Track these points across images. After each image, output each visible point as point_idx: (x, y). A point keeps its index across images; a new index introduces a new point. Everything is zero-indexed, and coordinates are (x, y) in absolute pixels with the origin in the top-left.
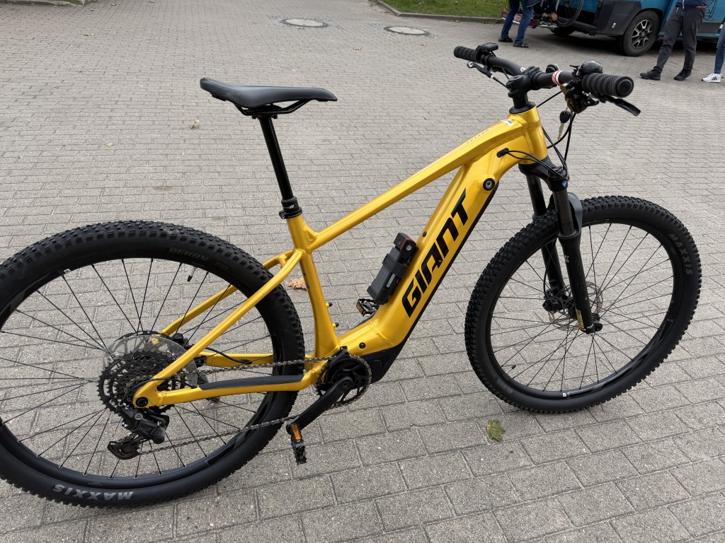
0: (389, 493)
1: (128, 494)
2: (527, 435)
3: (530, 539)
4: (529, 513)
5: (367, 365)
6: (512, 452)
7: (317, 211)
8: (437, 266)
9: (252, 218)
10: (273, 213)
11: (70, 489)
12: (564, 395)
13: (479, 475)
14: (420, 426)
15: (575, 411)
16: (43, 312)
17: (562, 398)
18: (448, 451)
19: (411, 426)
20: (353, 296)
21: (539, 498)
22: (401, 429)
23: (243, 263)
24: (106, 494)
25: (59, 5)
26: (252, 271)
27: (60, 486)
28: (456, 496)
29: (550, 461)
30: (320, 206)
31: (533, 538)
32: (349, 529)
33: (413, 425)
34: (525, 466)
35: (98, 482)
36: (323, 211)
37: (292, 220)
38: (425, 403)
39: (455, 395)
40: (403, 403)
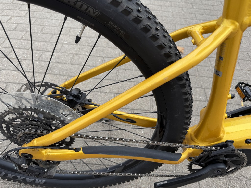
7: (191, 7)
9: (154, 6)
10: (165, 5)
14: (247, 178)
16: (38, 42)
19: (240, 176)
20: (207, 65)
23: (147, 29)
26: (156, 44)
30: (193, 4)
33: (242, 176)
36: (194, 7)
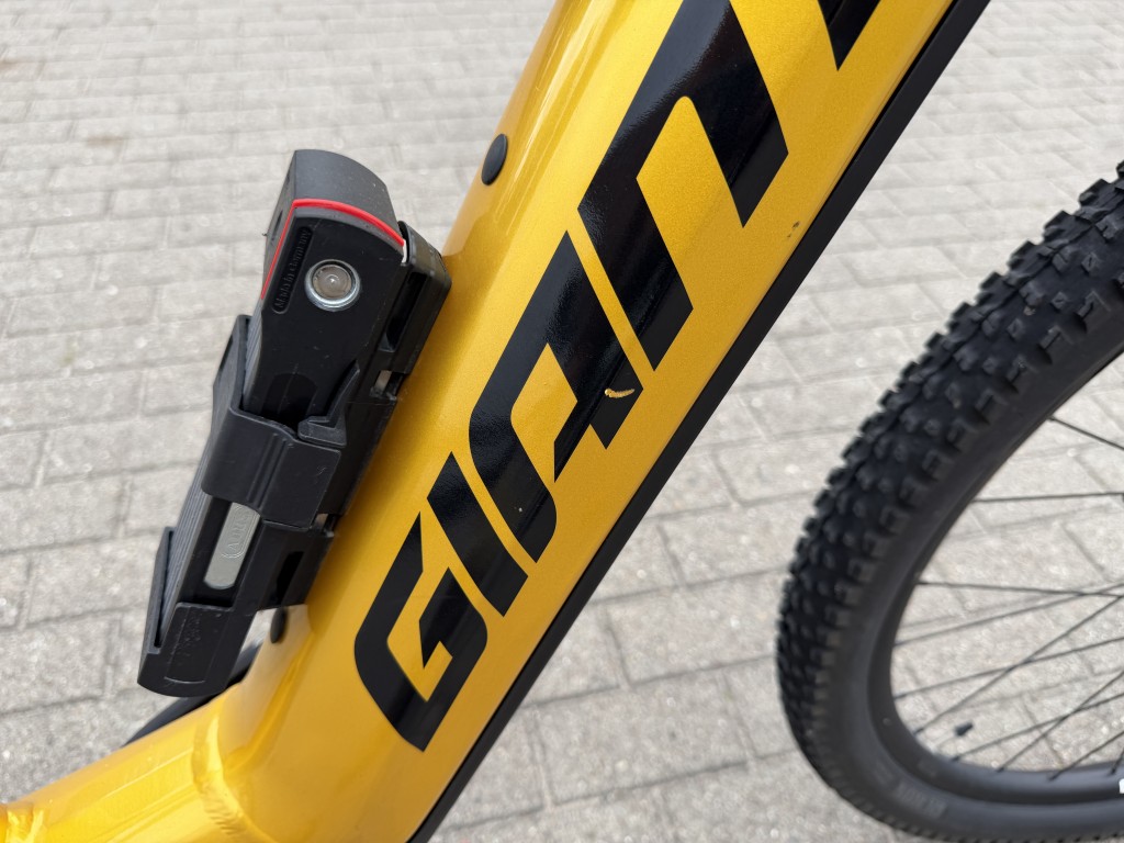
8: (590, 435)
38: (613, 812)
39: (726, 766)
40: (531, 813)
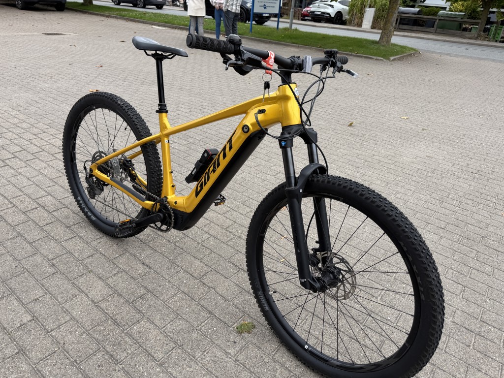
0: (157, 297)
1: (94, 218)
2: (259, 347)
3: (170, 374)
4: (190, 367)
5: (173, 215)
6: (235, 342)
11: (81, 202)
12: (306, 347)
13: (201, 332)
14: (216, 291)
15: (313, 370)
17: (303, 347)
18: (208, 310)
21: (207, 369)
22: (206, 285)
24: (89, 213)
25: (376, 59)
27: (79, 198)
28: (176, 325)
29: (245, 367)
31: (172, 375)
32: (125, 291)
33: (214, 288)
34: (229, 354)
35: (90, 206)
37: (160, 114)
38: (235, 287)
40: (226, 278)
